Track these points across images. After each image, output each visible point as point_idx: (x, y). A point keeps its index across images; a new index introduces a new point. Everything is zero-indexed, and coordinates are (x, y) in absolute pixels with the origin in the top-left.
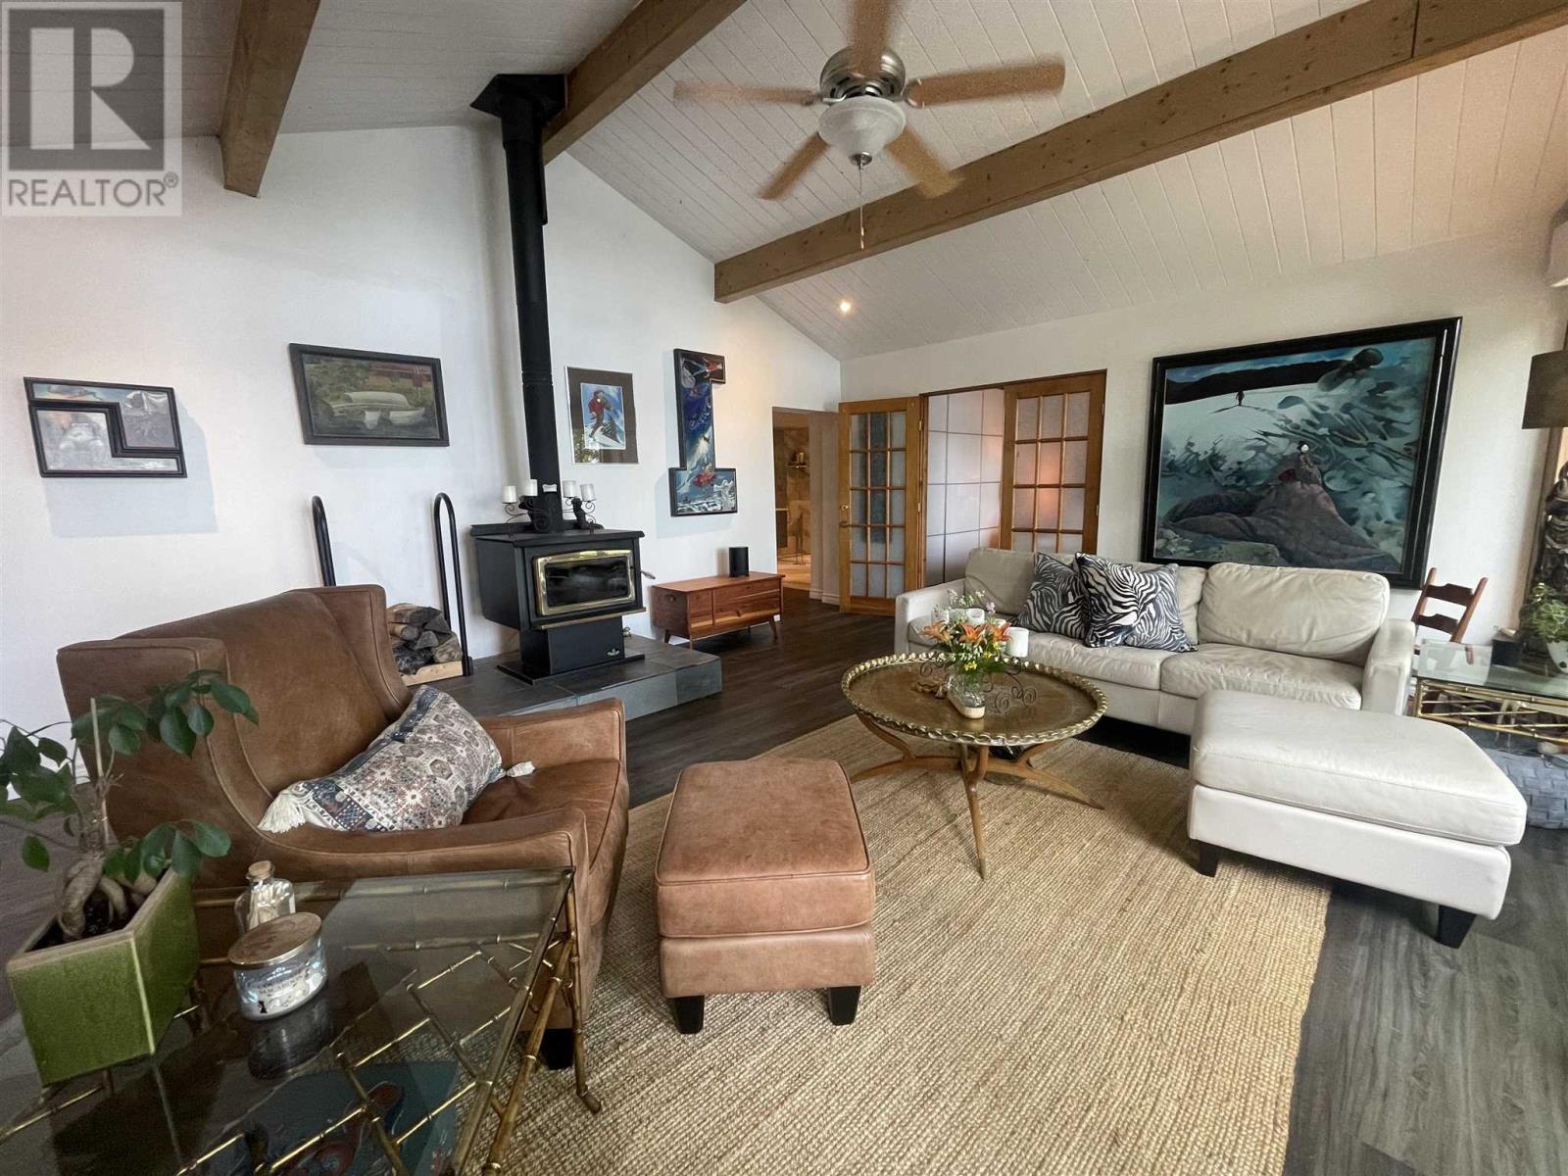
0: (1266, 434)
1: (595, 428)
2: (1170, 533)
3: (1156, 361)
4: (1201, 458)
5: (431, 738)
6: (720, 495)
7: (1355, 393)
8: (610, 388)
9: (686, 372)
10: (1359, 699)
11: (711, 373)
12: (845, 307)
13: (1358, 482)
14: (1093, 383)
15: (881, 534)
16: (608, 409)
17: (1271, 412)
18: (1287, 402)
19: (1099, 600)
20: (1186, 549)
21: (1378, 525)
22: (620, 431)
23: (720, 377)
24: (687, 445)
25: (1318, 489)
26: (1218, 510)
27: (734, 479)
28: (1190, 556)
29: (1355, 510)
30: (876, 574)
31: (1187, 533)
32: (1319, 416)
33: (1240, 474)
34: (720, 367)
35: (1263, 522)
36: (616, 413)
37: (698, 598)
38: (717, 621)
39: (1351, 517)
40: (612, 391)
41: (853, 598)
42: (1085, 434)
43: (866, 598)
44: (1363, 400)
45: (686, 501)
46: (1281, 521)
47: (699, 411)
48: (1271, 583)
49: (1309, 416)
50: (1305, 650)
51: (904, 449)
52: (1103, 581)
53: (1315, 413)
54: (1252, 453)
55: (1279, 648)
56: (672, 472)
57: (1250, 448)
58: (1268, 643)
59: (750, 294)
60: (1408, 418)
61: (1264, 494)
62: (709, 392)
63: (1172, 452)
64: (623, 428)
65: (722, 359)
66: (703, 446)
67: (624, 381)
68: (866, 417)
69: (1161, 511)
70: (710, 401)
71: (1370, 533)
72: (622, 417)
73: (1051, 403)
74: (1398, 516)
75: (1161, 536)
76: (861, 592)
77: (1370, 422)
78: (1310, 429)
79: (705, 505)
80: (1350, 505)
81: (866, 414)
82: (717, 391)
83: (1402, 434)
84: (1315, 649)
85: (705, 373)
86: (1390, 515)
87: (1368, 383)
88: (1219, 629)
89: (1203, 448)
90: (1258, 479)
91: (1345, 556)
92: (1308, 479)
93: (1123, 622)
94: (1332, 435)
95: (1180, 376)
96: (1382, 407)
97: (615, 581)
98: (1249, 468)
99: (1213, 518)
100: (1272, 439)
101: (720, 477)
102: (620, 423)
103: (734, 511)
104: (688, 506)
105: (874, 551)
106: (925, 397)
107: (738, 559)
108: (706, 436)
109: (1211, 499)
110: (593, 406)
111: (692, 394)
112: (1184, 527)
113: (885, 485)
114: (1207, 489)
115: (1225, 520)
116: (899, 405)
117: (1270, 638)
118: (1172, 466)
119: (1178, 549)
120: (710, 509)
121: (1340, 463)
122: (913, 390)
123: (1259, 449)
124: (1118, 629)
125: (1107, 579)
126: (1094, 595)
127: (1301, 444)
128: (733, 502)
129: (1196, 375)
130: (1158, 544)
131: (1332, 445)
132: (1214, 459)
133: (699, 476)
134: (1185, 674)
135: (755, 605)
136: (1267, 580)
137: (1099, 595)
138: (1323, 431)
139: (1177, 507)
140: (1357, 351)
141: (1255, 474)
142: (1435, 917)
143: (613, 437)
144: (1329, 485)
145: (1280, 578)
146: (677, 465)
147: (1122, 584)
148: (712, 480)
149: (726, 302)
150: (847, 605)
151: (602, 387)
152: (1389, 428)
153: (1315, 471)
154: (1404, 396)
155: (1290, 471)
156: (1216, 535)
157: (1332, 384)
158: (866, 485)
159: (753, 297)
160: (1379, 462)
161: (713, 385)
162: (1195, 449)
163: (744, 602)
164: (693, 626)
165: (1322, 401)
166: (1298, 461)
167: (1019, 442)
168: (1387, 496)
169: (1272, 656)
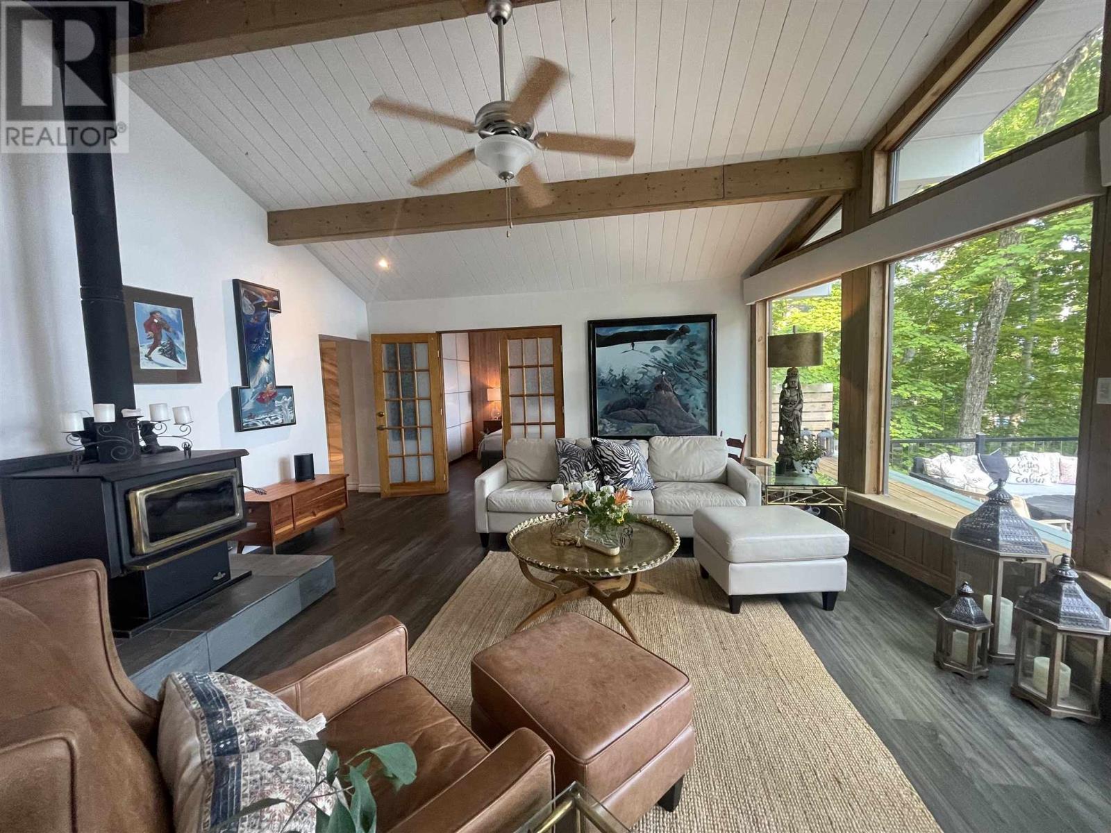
0: (646, 365)
1: (152, 348)
2: (605, 421)
3: (590, 322)
4: (617, 378)
5: (269, 731)
6: (281, 410)
7: (681, 346)
8: (169, 309)
9: (245, 300)
10: (744, 500)
11: (269, 303)
12: (383, 264)
13: (687, 390)
14: (555, 332)
15: (413, 433)
16: (167, 330)
17: (647, 354)
18: (655, 349)
19: (611, 465)
20: (614, 429)
21: (697, 411)
22: (181, 352)
23: (276, 307)
24: (249, 365)
25: (671, 393)
26: (628, 407)
27: (291, 395)
28: (616, 434)
29: (687, 404)
30: (411, 464)
31: (613, 420)
32: (668, 357)
33: (636, 386)
34: (276, 299)
35: (650, 412)
36: (175, 334)
37: (280, 506)
38: (297, 523)
39: (686, 407)
40: (171, 312)
41: (393, 486)
42: (552, 363)
43: (404, 484)
44: (685, 350)
45: (251, 417)
46: (658, 411)
47: (260, 335)
48: (681, 445)
49: (664, 357)
50: (702, 479)
51: (428, 370)
52: (611, 453)
53: (666, 355)
54: (641, 375)
55: (691, 480)
56: (235, 391)
57: (640, 373)
58: (686, 478)
59: (299, 243)
60: (702, 359)
61: (649, 397)
62: (268, 320)
63: (602, 375)
64: (183, 349)
65: (277, 293)
66: (264, 367)
67: (185, 304)
68: (396, 347)
69: (600, 409)
70: (269, 328)
71: (695, 416)
72: (183, 339)
73: (529, 343)
74: (704, 407)
75: (600, 423)
76: (399, 480)
77: (689, 361)
78: (665, 363)
79: (268, 419)
80: (685, 402)
81: (395, 344)
82: (274, 319)
83: (701, 367)
84: (706, 478)
85: (264, 303)
86: (701, 406)
87: (686, 342)
88: (662, 473)
89: (618, 372)
90: (645, 389)
91: (686, 428)
92: (667, 389)
93: (627, 477)
94: (674, 367)
95: (603, 332)
96: (693, 353)
97: (224, 500)
98: (641, 383)
99: (627, 411)
100: (649, 368)
101: (280, 394)
102: (180, 343)
103: (293, 423)
104: (252, 421)
105: (409, 446)
106: (439, 334)
107: (304, 465)
108: (267, 357)
109: (625, 401)
110: (149, 325)
111: (252, 320)
112: (612, 417)
113: (415, 396)
114: (621, 396)
115: (632, 412)
116: (423, 338)
117: (686, 475)
118: (603, 383)
119: (610, 430)
120: (273, 423)
121: (679, 381)
122: (432, 329)
123: (644, 374)
124: (626, 481)
125: (613, 452)
126: (607, 462)
127: (662, 371)
128: (292, 415)
129: (611, 332)
130: (600, 427)
131: (675, 372)
132: (624, 379)
133: (262, 394)
134: (668, 502)
135: (327, 503)
136: (678, 444)
137: (610, 462)
138: (671, 365)
139: (608, 406)
140: (680, 326)
141: (643, 387)
142: (820, 600)
143: (173, 357)
144: (676, 392)
145: (684, 442)
146: (239, 384)
147: (622, 454)
148: (273, 396)
149: (278, 245)
150: (387, 491)
151: (159, 308)
152: (696, 364)
153: (670, 385)
154: (700, 349)
155: (659, 385)
156: (629, 421)
157: (671, 342)
158: (399, 397)
159: (301, 245)
160: (694, 380)
161: (271, 314)
162: (614, 373)
163: (318, 502)
164: (277, 532)
165: (669, 350)
166: (662, 381)
167: (511, 367)
168: (698, 398)
169: (691, 485)
